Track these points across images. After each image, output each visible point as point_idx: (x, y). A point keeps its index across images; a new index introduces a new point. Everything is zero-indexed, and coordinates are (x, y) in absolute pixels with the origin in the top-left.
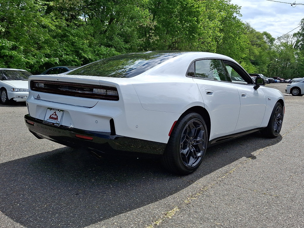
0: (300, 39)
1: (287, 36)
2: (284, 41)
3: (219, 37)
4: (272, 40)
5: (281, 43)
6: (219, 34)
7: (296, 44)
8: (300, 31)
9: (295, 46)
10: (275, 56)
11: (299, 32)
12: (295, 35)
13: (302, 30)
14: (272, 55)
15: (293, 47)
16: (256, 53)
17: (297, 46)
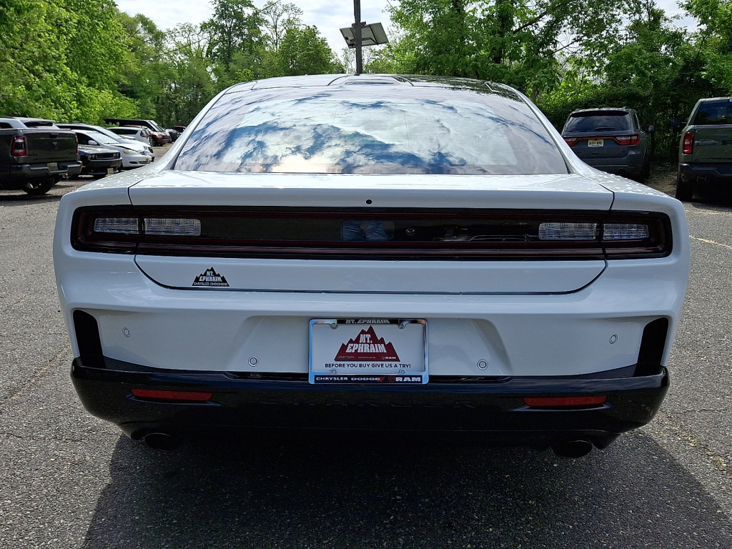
0: (216, 37)
1: (188, 29)
2: (184, 41)
3: (66, 21)
4: (158, 36)
5: (177, 44)
6: (65, 14)
7: (209, 48)
8: (215, 19)
9: (207, 54)
10: (170, 76)
11: (212, 20)
12: (204, 27)
13: (217, 16)
14: (162, 73)
15: (204, 56)
16: (130, 68)
17: (211, 52)
